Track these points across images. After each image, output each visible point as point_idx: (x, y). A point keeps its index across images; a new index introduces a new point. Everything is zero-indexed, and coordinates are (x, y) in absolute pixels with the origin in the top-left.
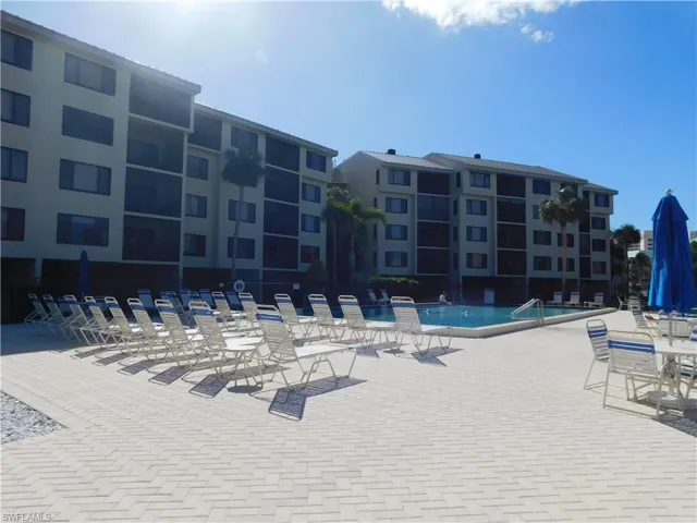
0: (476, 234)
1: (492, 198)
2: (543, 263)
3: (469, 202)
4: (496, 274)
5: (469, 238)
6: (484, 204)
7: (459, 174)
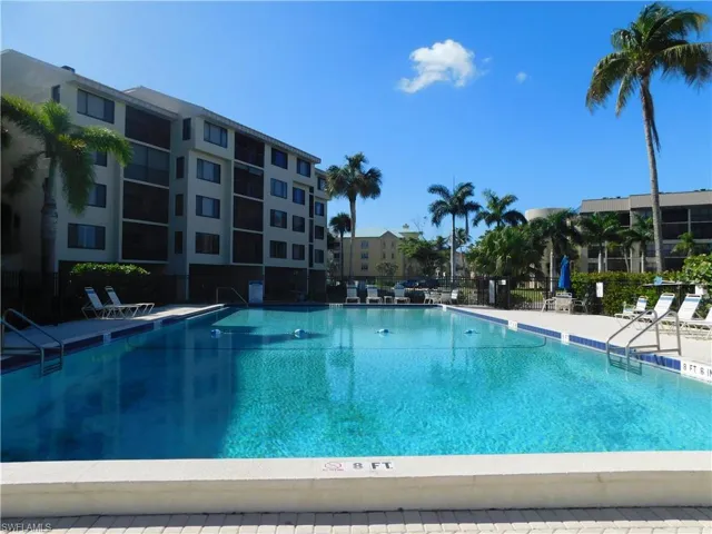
0: (208, 207)
1: (227, 161)
2: (278, 249)
3: (200, 161)
4: (232, 263)
5: (199, 212)
6: (217, 169)
7: (187, 122)
